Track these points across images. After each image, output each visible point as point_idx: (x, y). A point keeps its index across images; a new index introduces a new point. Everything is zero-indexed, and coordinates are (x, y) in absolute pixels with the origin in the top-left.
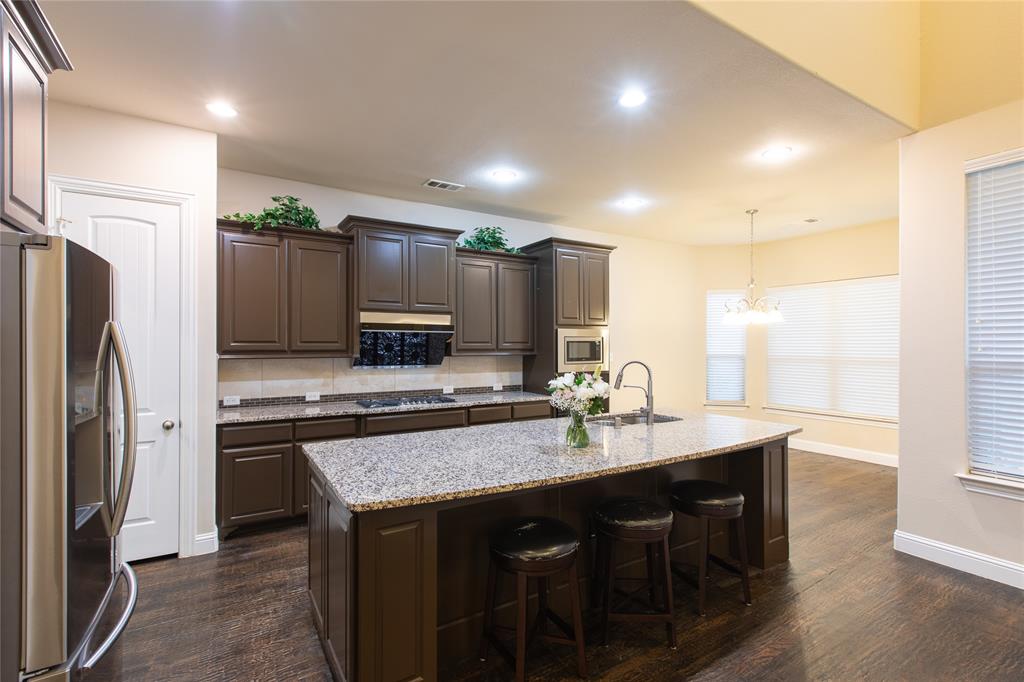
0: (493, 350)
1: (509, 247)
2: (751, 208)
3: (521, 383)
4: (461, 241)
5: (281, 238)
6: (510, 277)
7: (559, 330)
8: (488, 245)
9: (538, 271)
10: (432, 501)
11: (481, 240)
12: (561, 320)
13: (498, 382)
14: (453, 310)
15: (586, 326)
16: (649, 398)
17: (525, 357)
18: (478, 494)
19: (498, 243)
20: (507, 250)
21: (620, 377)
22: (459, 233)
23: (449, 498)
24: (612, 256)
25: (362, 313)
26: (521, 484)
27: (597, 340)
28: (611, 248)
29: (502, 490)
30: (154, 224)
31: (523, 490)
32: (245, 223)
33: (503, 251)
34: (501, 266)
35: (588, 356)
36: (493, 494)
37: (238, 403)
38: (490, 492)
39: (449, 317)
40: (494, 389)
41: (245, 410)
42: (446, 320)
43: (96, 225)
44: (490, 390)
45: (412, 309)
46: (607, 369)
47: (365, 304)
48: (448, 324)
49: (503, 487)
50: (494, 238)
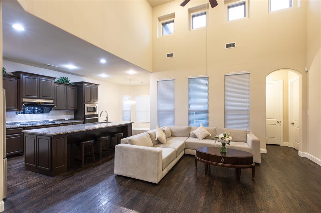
0: (66, 109)
1: (70, 82)
2: (130, 79)
3: (73, 118)
4: (56, 80)
6: (70, 91)
7: (85, 104)
8: (63, 82)
9: (79, 89)
11: (62, 80)
12: (86, 102)
13: (67, 118)
14: (54, 99)
15: (92, 103)
16: (107, 118)
17: (75, 111)
19: (67, 81)
20: (70, 83)
21: (101, 114)
22: (55, 78)
24: (99, 87)
25: (23, 99)
27: (95, 107)
28: (99, 85)
34: (68, 87)
35: (93, 111)
39: (52, 100)
40: (65, 120)
42: (52, 101)
45: (40, 98)
46: (98, 114)
47: (24, 96)
48: (52, 102)
50: (66, 80)
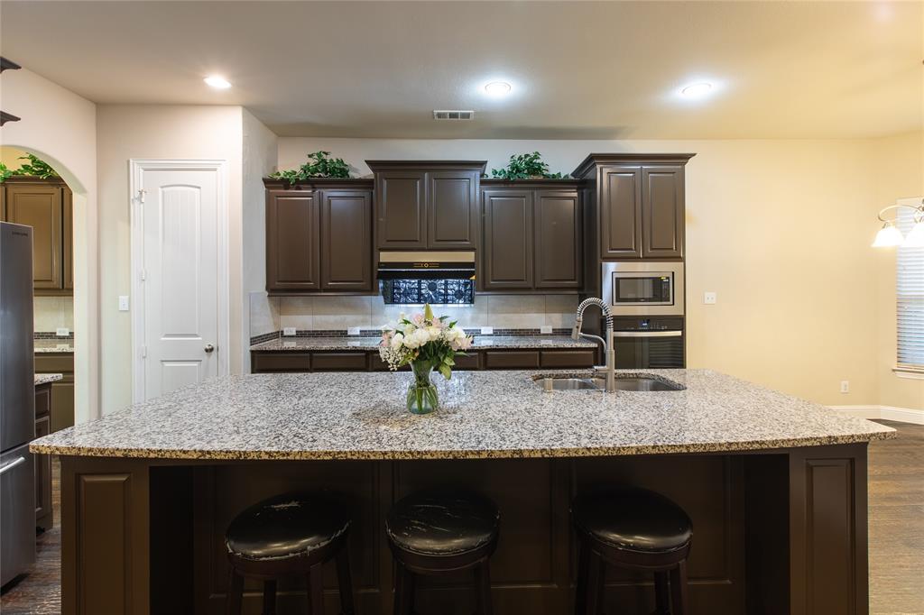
1: (552, 173)
4: (487, 172)
5: (314, 188)
7: (605, 264)
8: (523, 173)
9: (588, 196)
10: (99, 455)
11: (515, 168)
12: (608, 252)
13: (546, 325)
14: (479, 246)
15: (646, 258)
18: (152, 455)
20: (551, 177)
22: (482, 164)
23: (119, 454)
25: (381, 253)
26: (209, 452)
27: (664, 276)
28: (688, 157)
29: (183, 456)
30: (199, 188)
31: (211, 460)
32: (283, 180)
33: (542, 177)
34: (538, 195)
36: (171, 460)
37: (294, 334)
38: (168, 455)
39: (473, 253)
40: (542, 332)
41: (301, 340)
42: (469, 257)
43: (163, 192)
44: (536, 333)
45: (430, 246)
46: (680, 313)
47: (383, 244)
48: (472, 261)
49: (185, 452)
50: (529, 165)
